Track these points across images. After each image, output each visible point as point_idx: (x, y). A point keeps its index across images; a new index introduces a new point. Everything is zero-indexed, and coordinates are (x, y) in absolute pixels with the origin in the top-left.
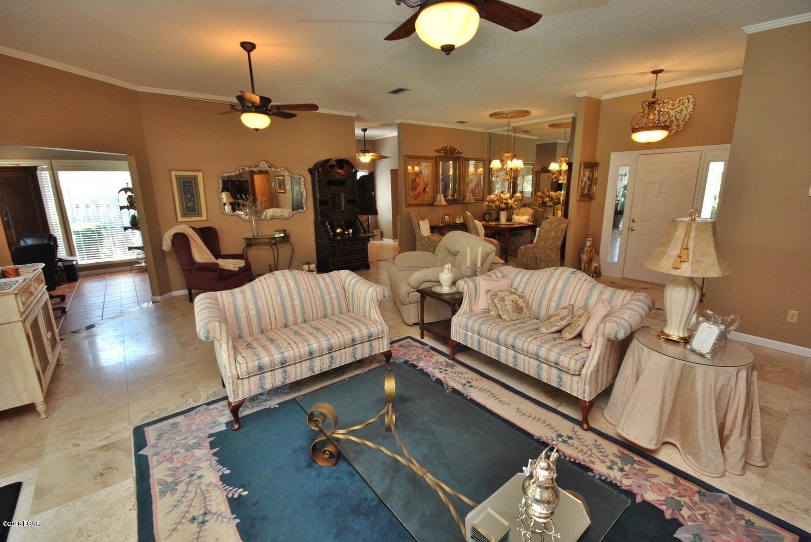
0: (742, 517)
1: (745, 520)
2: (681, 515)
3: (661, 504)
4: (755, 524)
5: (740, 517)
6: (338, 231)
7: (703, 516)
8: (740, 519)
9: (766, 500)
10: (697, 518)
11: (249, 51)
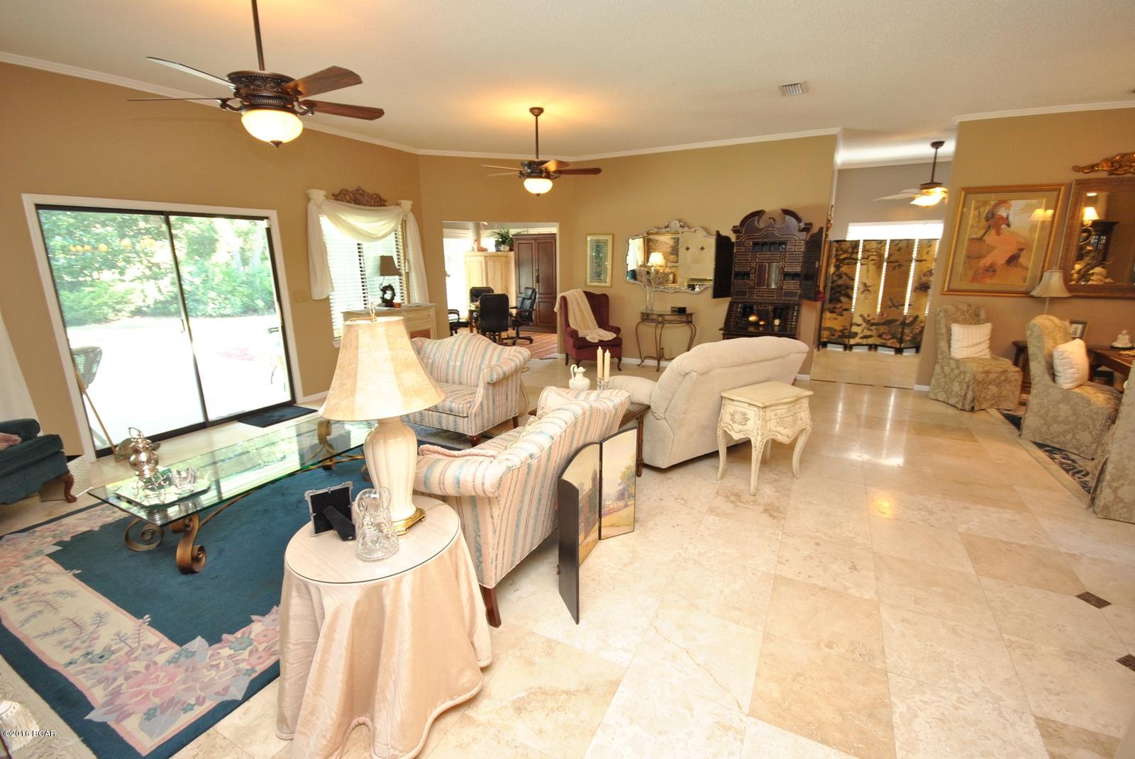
0: (200, 702)
1: (195, 705)
2: (225, 647)
3: (243, 634)
4: (184, 713)
5: (201, 701)
6: (752, 318)
7: (217, 666)
8: (198, 699)
9: (221, 747)
10: (214, 660)
11: (537, 116)
